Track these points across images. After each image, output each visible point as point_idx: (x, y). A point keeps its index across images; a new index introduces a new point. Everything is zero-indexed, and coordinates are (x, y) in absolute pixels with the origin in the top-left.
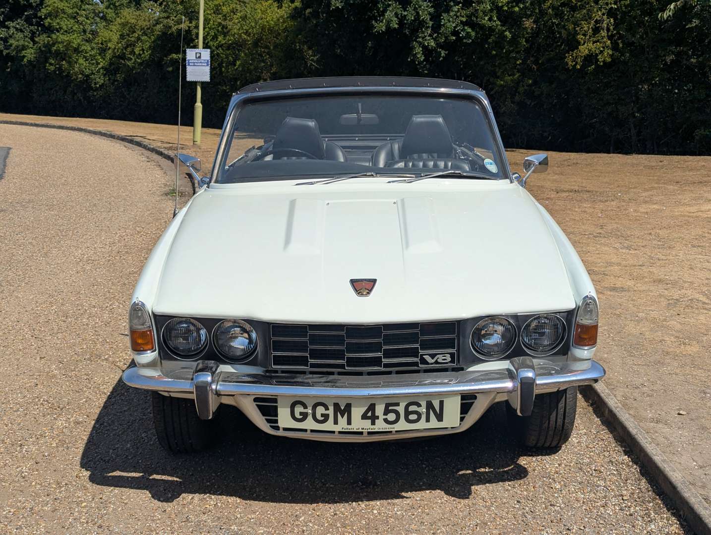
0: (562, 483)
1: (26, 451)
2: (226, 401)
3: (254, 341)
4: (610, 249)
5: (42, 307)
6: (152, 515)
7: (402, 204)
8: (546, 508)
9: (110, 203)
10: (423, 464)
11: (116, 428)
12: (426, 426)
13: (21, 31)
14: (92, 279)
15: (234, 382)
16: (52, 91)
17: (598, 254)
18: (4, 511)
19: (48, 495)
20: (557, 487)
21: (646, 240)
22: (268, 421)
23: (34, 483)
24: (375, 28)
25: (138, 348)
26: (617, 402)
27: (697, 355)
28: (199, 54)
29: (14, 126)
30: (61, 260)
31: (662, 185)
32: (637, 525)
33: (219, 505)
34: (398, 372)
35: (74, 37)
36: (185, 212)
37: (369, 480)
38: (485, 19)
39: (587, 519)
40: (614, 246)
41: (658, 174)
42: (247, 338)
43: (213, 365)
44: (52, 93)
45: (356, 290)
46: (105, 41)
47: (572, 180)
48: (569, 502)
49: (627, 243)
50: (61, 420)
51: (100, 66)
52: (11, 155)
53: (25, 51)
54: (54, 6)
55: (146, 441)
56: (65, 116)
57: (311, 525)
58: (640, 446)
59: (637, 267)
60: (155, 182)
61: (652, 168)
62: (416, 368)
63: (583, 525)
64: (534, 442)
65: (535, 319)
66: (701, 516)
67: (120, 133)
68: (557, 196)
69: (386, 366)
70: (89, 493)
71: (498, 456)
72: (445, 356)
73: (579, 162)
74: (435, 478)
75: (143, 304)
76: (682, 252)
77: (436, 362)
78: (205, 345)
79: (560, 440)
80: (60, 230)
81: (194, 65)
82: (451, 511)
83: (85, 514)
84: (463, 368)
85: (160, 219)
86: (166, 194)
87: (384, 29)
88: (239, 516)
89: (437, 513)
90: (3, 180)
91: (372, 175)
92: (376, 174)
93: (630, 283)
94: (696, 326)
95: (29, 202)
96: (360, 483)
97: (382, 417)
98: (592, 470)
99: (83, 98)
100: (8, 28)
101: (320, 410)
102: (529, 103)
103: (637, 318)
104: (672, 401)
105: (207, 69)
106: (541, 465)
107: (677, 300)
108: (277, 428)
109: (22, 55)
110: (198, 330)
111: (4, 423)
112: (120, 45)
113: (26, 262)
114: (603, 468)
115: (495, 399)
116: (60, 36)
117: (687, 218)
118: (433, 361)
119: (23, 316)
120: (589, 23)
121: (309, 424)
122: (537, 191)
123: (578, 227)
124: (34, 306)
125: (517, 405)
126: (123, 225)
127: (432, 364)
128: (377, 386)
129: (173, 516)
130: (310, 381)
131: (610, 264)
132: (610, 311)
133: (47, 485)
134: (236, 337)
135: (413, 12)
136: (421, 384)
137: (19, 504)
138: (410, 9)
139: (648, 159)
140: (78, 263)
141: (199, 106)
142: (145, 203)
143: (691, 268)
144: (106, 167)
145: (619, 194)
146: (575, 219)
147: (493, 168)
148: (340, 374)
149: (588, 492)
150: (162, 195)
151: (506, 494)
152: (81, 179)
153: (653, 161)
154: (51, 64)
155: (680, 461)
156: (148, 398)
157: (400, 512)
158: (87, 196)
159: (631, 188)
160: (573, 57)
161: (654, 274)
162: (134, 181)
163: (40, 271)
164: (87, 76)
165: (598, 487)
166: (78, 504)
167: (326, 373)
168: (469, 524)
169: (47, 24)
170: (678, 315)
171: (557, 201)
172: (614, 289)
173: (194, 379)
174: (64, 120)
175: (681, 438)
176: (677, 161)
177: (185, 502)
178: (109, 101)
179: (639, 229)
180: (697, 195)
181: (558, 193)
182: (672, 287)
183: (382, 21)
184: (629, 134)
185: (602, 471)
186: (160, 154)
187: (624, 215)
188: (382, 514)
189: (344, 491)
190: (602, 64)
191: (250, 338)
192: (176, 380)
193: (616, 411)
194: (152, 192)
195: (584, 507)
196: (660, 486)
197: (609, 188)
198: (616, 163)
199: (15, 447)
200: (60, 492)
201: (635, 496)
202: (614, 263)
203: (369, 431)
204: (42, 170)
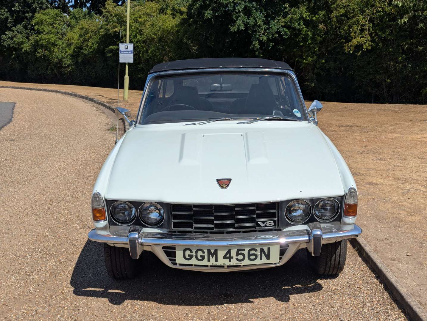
0: (339, 295)
1: (32, 278)
2: (147, 248)
3: (162, 214)
4: (370, 160)
5: (38, 196)
6: (105, 314)
7: (246, 135)
8: (329, 309)
9: (75, 135)
10: (259, 285)
11: (83, 265)
12: (260, 262)
13: (21, 33)
14: (66, 180)
15: (151, 238)
16: (39, 68)
17: (363, 163)
18: (21, 312)
19: (45, 303)
20: (336, 297)
21: (391, 155)
22: (171, 260)
23: (37, 297)
24: (231, 29)
25: (97, 219)
26: (371, 249)
27: (418, 222)
29: (17, 89)
30: (48, 169)
31: (402, 122)
32: (381, 318)
33: (143, 308)
34: (244, 232)
35: (52, 36)
36: (122, 141)
37: (228, 294)
38: (296, 24)
39: (352, 315)
40: (372, 158)
41: (400, 116)
42: (158, 213)
43: (139, 228)
44: (39, 70)
45: (220, 185)
46: (70, 39)
47: (348, 119)
48: (342, 305)
49: (380, 157)
50: (51, 261)
51: (67, 54)
52: (16, 107)
53: (23, 45)
54: (40, 18)
55: (100, 272)
56: (47, 83)
57: (195, 319)
58: (383, 273)
59: (385, 171)
60: (102, 122)
61: (396, 112)
62: (254, 229)
63: (350, 318)
64: (323, 272)
65: (322, 201)
66: (417, 312)
67: (80, 94)
68: (339, 129)
69: (237, 228)
70: (68, 301)
71: (302, 280)
72: (271, 222)
73: (352, 109)
74: (266, 292)
75: (99, 194)
76: (412, 162)
77: (266, 226)
78: (134, 217)
79: (337, 270)
80: (47, 151)
81: (124, 53)
82: (275, 311)
83: (67, 313)
84: (281, 229)
85: (105, 144)
86: (108, 130)
87: (236, 30)
88: (154, 314)
89: (267, 312)
90: (12, 122)
91: (229, 119)
92: (231, 118)
93: (381, 180)
94: (419, 205)
95: (28, 135)
96: (223, 295)
97: (235, 257)
98: (356, 287)
99: (58, 73)
100: (13, 31)
101: (200, 253)
102: (322, 74)
103: (384, 201)
104: (403, 248)
105: (132, 55)
106: (327, 285)
107: (408, 190)
108: (175, 264)
109: (21, 47)
110: (131, 208)
111: (19, 263)
112: (79, 41)
113: (28, 171)
114: (362, 286)
115: (299, 247)
116: (44, 36)
117: (416, 142)
118: (264, 225)
119: (27, 202)
120: (358, 26)
121: (194, 261)
122: (327, 126)
123: (351, 147)
124: (33, 196)
125: (311, 250)
126: (84, 148)
127: (263, 227)
128: (231, 239)
129: (117, 314)
130: (194, 237)
131: (370, 169)
132: (368, 197)
133: (44, 297)
134: (152, 212)
135: (253, 20)
136: (257, 239)
137: (29, 308)
138: (251, 18)
139: (394, 107)
140: (58, 171)
141: (127, 77)
142: (96, 135)
143: (417, 171)
144: (72, 114)
145: (376, 128)
146: (349, 143)
147: (298, 115)
148: (211, 233)
149: (353, 300)
150: (106, 130)
151: (306, 301)
152: (58, 121)
153: (397, 108)
154: (38, 53)
155: (406, 282)
156: (101, 248)
157: (246, 312)
158: (62, 131)
159: (383, 124)
160: (349, 46)
161: (395, 175)
162: (90, 122)
163: (36, 176)
164: (60, 60)
165: (359, 297)
166: (63, 308)
167: (202, 233)
168: (285, 318)
169: (36, 29)
170: (408, 198)
171: (339, 132)
172: (371, 184)
173: (129, 236)
174: (46, 85)
175: (407, 269)
176: (411, 107)
177: (123, 307)
178: (73, 74)
179: (388, 148)
180: (422, 128)
181: (340, 127)
182: (405, 182)
183: (235, 26)
184: (383, 92)
185: (362, 288)
186: (105, 106)
187: (378, 140)
188: (236, 313)
189: (214, 300)
190: (365, 50)
191: (160, 213)
192: (118, 237)
193: (370, 254)
194: (100, 128)
195: (351, 308)
196: (394, 296)
197: (370, 124)
198: (375, 109)
199: (26, 276)
200: (52, 301)
201: (380, 302)
202: (372, 169)
203: (228, 265)
204: (35, 116)
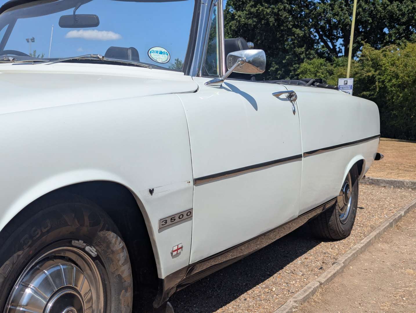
28: (346, 82)
54: (305, 67)
81: (343, 89)
